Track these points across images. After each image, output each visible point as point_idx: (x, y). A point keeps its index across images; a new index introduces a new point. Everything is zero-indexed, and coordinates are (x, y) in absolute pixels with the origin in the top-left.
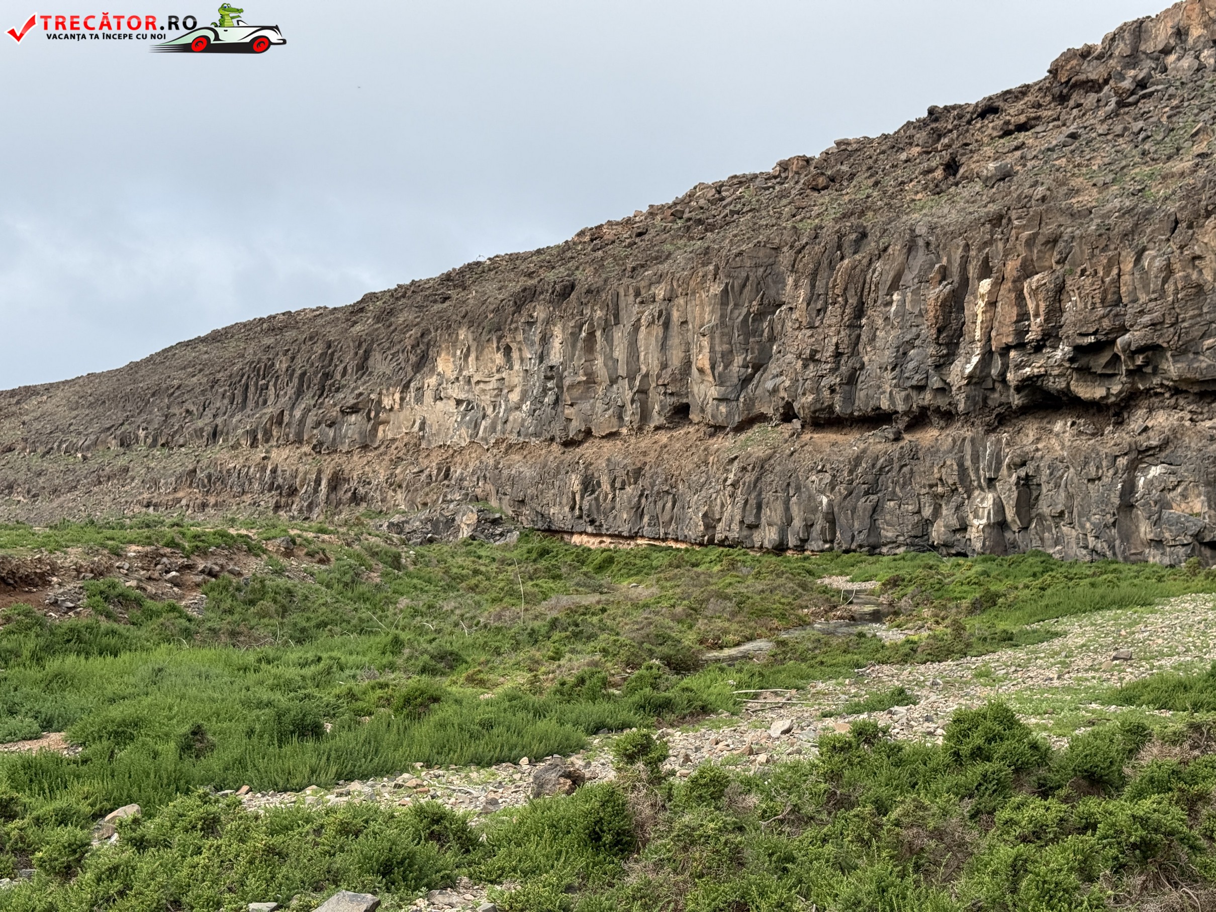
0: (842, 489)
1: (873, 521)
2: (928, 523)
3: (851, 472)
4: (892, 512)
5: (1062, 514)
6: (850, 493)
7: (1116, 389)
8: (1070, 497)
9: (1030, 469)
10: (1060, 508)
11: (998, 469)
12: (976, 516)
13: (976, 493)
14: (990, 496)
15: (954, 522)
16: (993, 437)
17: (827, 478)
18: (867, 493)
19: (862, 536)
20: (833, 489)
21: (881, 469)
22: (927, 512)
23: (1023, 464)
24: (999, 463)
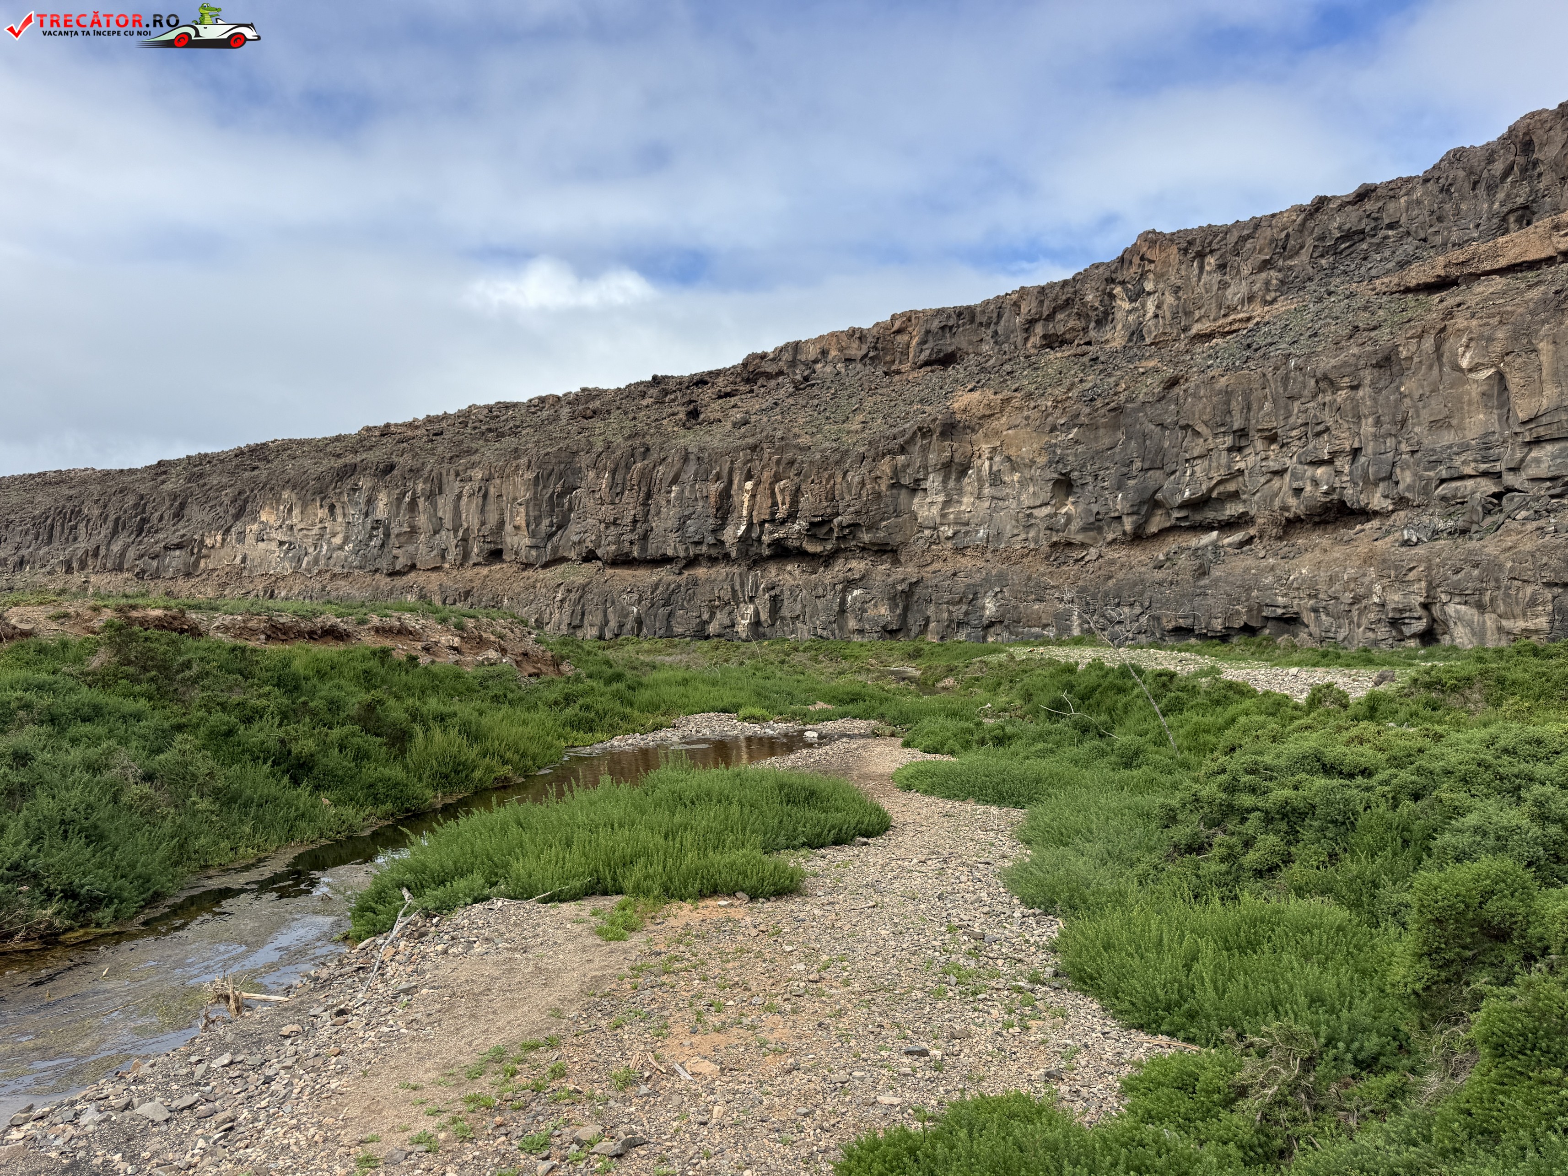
0: (646, 603)
1: (668, 622)
2: (707, 623)
3: (652, 593)
4: (682, 617)
5: (798, 617)
6: (653, 606)
7: (829, 547)
8: (804, 607)
9: (777, 591)
10: (798, 613)
11: (756, 591)
12: (743, 618)
13: (742, 605)
14: (751, 609)
15: (727, 622)
16: (752, 573)
17: (635, 596)
18: (664, 606)
19: (662, 631)
20: (640, 603)
21: (673, 590)
22: (706, 617)
23: (773, 588)
24: (757, 588)
